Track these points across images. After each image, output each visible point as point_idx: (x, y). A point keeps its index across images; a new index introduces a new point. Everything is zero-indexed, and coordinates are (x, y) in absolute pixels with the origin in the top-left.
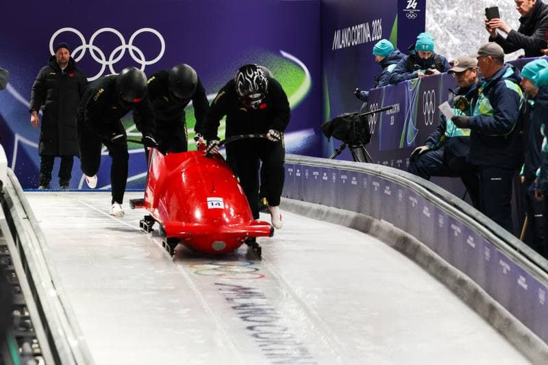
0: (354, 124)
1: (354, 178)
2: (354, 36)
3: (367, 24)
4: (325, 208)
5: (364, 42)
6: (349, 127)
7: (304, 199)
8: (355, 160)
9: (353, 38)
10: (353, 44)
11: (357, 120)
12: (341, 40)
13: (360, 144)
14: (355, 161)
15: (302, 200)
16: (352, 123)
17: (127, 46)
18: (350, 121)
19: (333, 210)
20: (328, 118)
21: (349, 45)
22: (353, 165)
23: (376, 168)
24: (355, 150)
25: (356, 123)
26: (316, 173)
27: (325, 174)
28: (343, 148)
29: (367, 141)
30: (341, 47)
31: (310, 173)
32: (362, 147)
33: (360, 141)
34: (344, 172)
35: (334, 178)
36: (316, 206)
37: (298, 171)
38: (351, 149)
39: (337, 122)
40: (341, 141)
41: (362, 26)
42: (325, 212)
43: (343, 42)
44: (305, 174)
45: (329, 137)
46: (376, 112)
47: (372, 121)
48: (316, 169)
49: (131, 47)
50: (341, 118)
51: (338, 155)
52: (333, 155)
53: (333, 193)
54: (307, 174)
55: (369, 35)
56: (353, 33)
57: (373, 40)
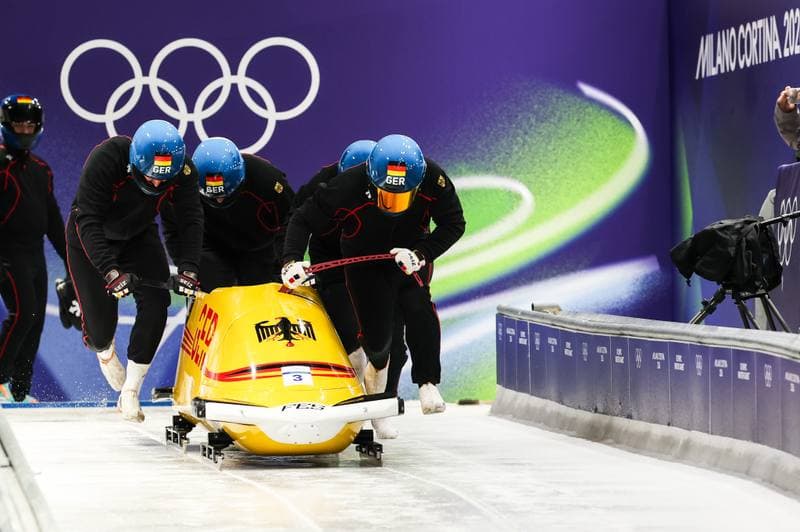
0: (744, 244)
1: (744, 366)
2: (744, 46)
3: (773, 19)
4: (679, 434)
5: (765, 60)
6: (732, 251)
7: (634, 414)
8: (748, 324)
9: (742, 53)
10: (742, 66)
11: (750, 237)
12: (715, 57)
13: (757, 288)
14: (747, 327)
15: (630, 417)
16: (739, 242)
17: (234, 79)
18: (734, 237)
19: (700, 437)
20: (688, 231)
21: (733, 68)
22: (741, 337)
23: (792, 342)
24: (747, 303)
25: (747, 241)
26: (659, 356)
27: (679, 358)
28: (719, 298)
29: (774, 282)
30: (714, 72)
31: (647, 356)
32: (762, 296)
33: (757, 284)
34: (721, 353)
35: (699, 366)
36: (659, 430)
37: (619, 351)
38: (738, 299)
39: (707, 241)
40: (715, 283)
41: (761, 23)
42: (681, 442)
43: (719, 60)
44: (634, 358)
45: (688, 276)
46: (792, 217)
47: (785, 237)
48: (659, 346)
49: (243, 81)
50: (713, 231)
51: (709, 313)
52: (698, 315)
53: (697, 398)
54: (639, 358)
55: (777, 45)
56: (742, 40)
57: (786, 54)
